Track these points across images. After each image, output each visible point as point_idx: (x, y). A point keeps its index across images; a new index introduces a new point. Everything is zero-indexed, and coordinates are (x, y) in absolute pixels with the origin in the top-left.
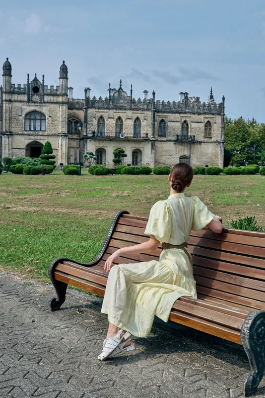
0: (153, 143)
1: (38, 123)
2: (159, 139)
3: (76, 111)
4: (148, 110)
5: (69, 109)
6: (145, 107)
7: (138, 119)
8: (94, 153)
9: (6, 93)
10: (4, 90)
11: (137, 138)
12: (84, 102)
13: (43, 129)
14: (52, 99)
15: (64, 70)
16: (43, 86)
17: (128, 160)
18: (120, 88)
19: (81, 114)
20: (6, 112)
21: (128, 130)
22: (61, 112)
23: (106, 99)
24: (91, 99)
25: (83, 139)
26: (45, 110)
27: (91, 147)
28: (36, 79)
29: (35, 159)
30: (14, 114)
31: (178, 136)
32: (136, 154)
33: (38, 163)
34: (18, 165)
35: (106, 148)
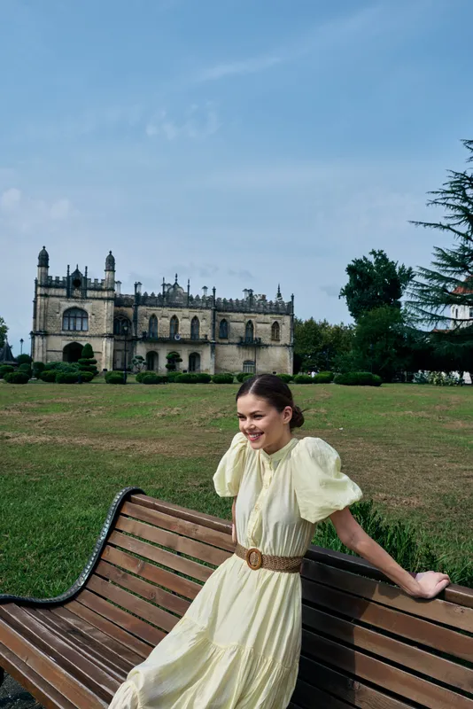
0: (213, 347)
1: (79, 322)
2: (220, 341)
3: (124, 309)
4: (207, 308)
5: (116, 306)
6: (204, 305)
7: (195, 318)
8: (144, 357)
9: (41, 286)
10: (39, 283)
11: (194, 340)
12: (133, 298)
13: (85, 328)
14: (96, 294)
15: (111, 262)
16: (85, 278)
17: (184, 365)
18: (176, 283)
19: (130, 311)
20: (40, 309)
21: (185, 330)
22: (106, 309)
23: (159, 295)
24: (142, 295)
25: (132, 340)
26: (87, 306)
27: (141, 350)
28: (77, 272)
29: (73, 364)
30: (50, 310)
31: (241, 338)
32: (194, 358)
33: (75, 368)
34: (50, 372)
35: (158, 352)
